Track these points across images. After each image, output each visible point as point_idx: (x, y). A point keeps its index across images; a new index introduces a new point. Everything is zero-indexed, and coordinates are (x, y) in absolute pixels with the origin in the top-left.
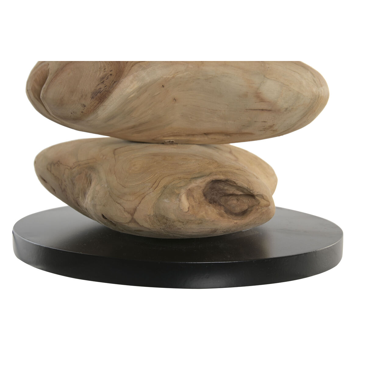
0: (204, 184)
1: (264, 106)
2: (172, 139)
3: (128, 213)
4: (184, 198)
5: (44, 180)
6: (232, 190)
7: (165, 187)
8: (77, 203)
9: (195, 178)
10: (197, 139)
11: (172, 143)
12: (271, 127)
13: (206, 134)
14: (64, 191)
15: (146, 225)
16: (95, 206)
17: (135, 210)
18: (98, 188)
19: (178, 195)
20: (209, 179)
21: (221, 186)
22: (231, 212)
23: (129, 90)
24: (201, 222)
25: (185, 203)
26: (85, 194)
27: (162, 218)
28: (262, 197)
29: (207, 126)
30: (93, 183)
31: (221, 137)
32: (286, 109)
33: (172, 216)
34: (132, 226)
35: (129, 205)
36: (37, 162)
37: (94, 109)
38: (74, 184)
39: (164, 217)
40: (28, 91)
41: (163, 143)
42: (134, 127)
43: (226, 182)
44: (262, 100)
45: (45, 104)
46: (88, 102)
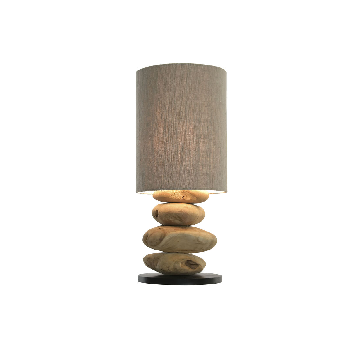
0: (185, 261)
1: (199, 243)
2: (178, 252)
3: (167, 268)
4: (180, 264)
5: (146, 263)
6: (192, 263)
7: (176, 261)
8: (155, 268)
9: (183, 260)
10: (184, 252)
11: (178, 253)
12: (202, 248)
13: (186, 250)
14: (151, 265)
15: (172, 271)
16: (159, 267)
17: (169, 267)
18: (160, 262)
19: (179, 263)
20: (186, 260)
21: (190, 262)
22: (192, 268)
23: (167, 239)
24: (185, 270)
25: (181, 265)
26: (157, 265)
27: (175, 269)
28: (200, 265)
29: (186, 248)
30: (159, 262)
31: (190, 251)
32: (205, 244)
33: (178, 268)
34: (168, 271)
35: (167, 266)
36: (144, 259)
37: (159, 243)
38: (154, 263)
39: (175, 268)
40: (143, 240)
41: (176, 253)
42: (168, 248)
43: (191, 261)
44: (199, 241)
45: (148, 243)
46: (158, 241)
